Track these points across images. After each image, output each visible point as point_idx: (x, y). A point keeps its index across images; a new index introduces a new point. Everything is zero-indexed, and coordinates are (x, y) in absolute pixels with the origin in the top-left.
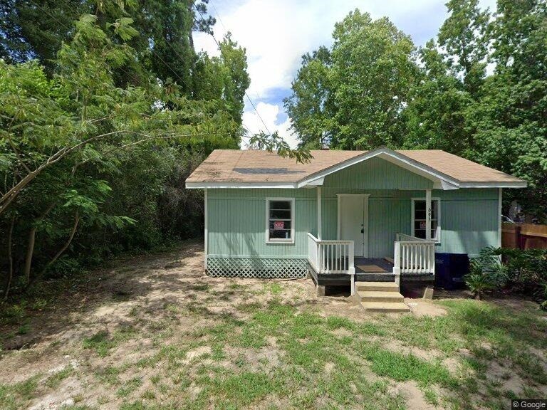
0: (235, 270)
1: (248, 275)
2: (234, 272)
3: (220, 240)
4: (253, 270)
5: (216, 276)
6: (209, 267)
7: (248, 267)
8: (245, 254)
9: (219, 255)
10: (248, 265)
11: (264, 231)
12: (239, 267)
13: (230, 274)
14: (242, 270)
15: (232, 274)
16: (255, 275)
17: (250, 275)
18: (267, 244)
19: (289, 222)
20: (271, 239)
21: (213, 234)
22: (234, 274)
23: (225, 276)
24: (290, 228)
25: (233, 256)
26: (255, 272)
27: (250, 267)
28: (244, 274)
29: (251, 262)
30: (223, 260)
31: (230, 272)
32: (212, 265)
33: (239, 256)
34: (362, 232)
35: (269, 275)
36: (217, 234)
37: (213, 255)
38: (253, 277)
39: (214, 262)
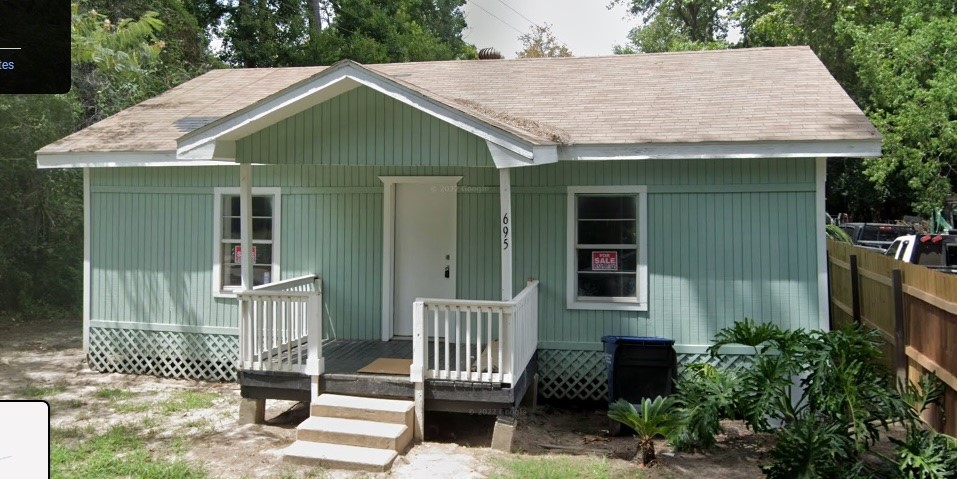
0: (144, 358)
1: (172, 370)
2: (144, 363)
3: (115, 288)
4: (183, 361)
5: (106, 371)
6: (94, 348)
7: (173, 353)
8: (168, 323)
9: (112, 323)
10: (174, 347)
11: (211, 269)
12: (154, 352)
13: (135, 367)
14: (159, 359)
15: (139, 368)
16: (187, 372)
17: (177, 371)
18: (218, 300)
19: (269, 247)
20: (227, 288)
21: (102, 272)
22: (144, 367)
23: (124, 372)
24: (270, 262)
25: (142, 325)
26: (188, 366)
27: (178, 353)
28: (163, 370)
29: (179, 341)
30: (121, 334)
31: (135, 362)
32: (98, 343)
33: (156, 325)
34: (447, 274)
35: (218, 374)
36: (109, 273)
37: (102, 322)
38: (182, 377)
39: (102, 338)
